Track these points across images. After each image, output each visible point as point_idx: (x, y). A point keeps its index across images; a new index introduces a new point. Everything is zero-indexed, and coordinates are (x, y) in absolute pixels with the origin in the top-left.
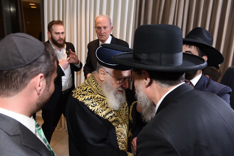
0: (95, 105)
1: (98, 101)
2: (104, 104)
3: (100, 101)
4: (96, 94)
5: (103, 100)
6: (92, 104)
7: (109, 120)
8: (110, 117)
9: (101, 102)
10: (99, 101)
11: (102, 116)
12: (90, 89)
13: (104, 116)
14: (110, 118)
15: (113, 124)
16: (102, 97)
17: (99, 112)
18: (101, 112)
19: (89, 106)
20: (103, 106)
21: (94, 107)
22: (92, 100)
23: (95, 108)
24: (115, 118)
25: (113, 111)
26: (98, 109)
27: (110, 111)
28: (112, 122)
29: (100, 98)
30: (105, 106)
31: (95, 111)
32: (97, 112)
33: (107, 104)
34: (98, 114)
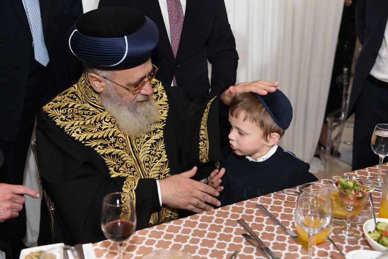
0: (69, 118)
1: (84, 114)
2: (95, 122)
3: (88, 114)
4: (84, 103)
5: (93, 114)
6: (64, 117)
7: (96, 149)
8: (101, 145)
9: (88, 117)
10: (86, 115)
11: (81, 139)
12: (73, 93)
13: (84, 140)
14: (101, 147)
15: (105, 159)
16: (92, 109)
17: (75, 132)
18: (80, 133)
19: (55, 119)
20: (93, 125)
21: (65, 120)
22: (67, 110)
23: (67, 123)
24: (113, 150)
25: (111, 137)
26: (72, 125)
27: (105, 136)
28: (103, 155)
29: (88, 110)
30: (96, 125)
31: (66, 128)
32: (70, 132)
33: (101, 123)
34: (71, 135)
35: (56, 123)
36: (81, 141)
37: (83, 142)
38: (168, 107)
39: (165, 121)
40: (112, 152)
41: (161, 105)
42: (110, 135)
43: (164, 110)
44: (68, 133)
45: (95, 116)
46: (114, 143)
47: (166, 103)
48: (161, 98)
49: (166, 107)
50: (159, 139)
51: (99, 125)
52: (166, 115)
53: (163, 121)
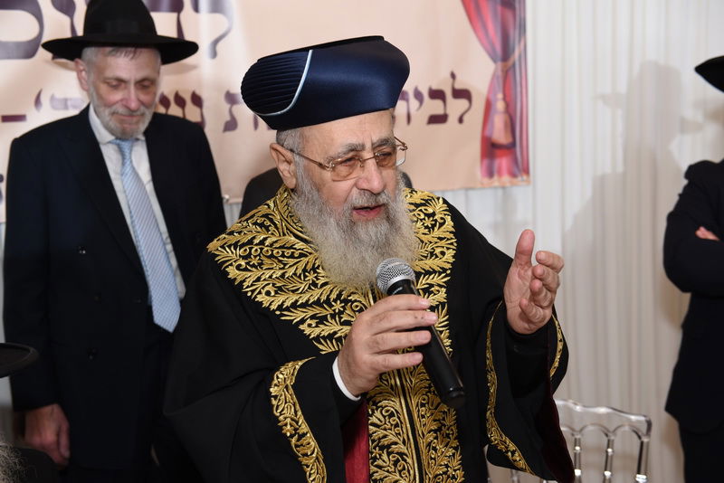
0: (253, 266)
1: (283, 256)
2: (305, 270)
3: (292, 256)
4: (284, 235)
5: (302, 255)
6: (243, 263)
7: (301, 327)
8: (313, 317)
9: (292, 261)
10: (288, 258)
11: (273, 307)
12: (266, 216)
13: (280, 307)
14: (313, 323)
15: (321, 347)
16: (300, 245)
17: (263, 292)
18: (273, 294)
19: (227, 267)
20: (300, 277)
21: (246, 269)
22: (251, 249)
23: (249, 274)
24: (337, 328)
25: (335, 301)
26: (258, 279)
27: (324, 298)
28: (317, 339)
29: (291, 247)
30: (305, 276)
31: (245, 284)
32: (253, 291)
33: (315, 272)
34: (256, 297)
35: (228, 274)
36: (274, 311)
37: (278, 313)
38: (455, 244)
39: (449, 272)
40: (335, 333)
41: (441, 239)
42: (333, 296)
43: (448, 249)
44: (249, 294)
45: (304, 260)
46: (341, 313)
47: (452, 236)
48: (441, 225)
49: (452, 244)
50: (437, 306)
51: (311, 277)
52: (452, 260)
53: (444, 270)
